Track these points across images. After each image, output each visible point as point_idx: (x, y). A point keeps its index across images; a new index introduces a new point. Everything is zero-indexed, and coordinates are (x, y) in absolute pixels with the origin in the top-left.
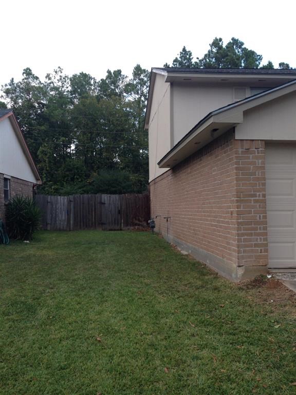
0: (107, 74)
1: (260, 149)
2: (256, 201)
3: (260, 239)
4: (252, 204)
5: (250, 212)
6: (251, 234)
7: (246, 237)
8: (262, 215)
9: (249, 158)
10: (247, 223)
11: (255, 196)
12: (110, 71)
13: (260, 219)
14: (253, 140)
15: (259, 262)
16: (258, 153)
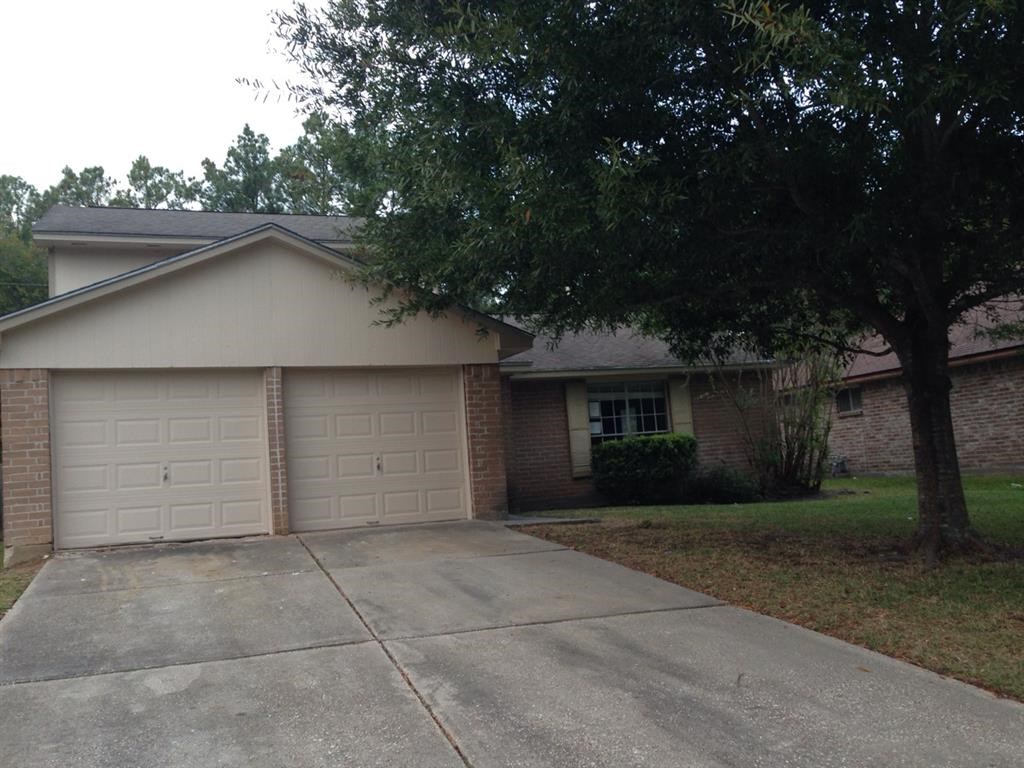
0: (63, 177)
1: (41, 381)
2: (32, 454)
3: (40, 506)
4: (28, 457)
5: (24, 470)
6: (25, 501)
7: (17, 505)
8: (42, 473)
9: (22, 393)
10: (18, 486)
11: (32, 446)
12: (70, 171)
13: (39, 478)
14: (29, 369)
15: (37, 539)
16: (37, 387)
